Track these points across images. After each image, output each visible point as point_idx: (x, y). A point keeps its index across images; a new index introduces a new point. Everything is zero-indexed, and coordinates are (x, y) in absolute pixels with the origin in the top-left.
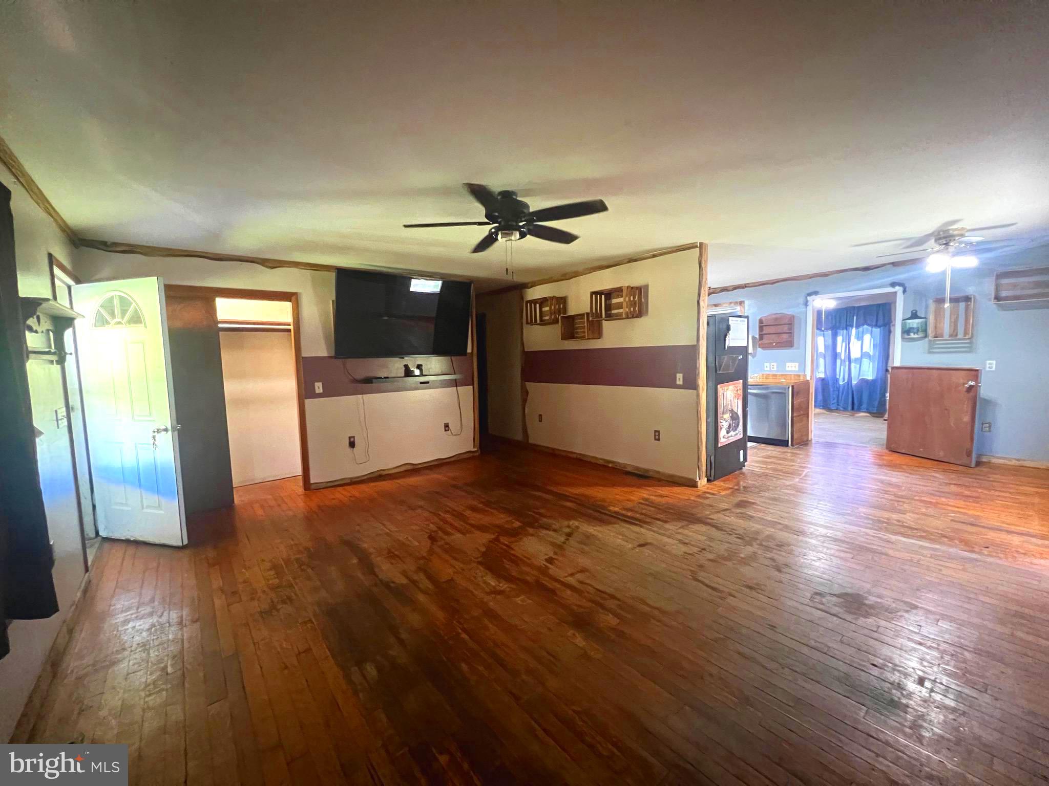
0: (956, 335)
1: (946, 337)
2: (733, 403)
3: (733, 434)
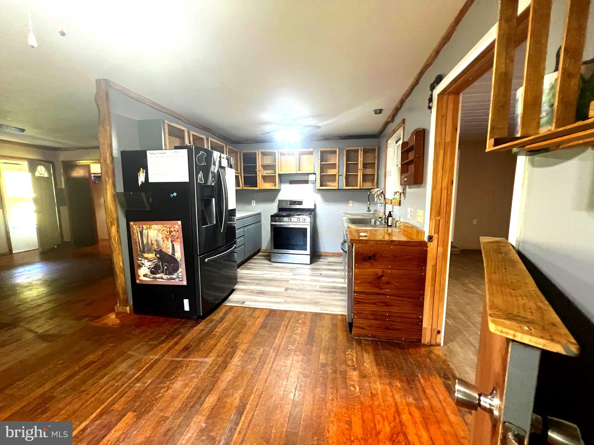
2: (163, 245)
3: (165, 277)
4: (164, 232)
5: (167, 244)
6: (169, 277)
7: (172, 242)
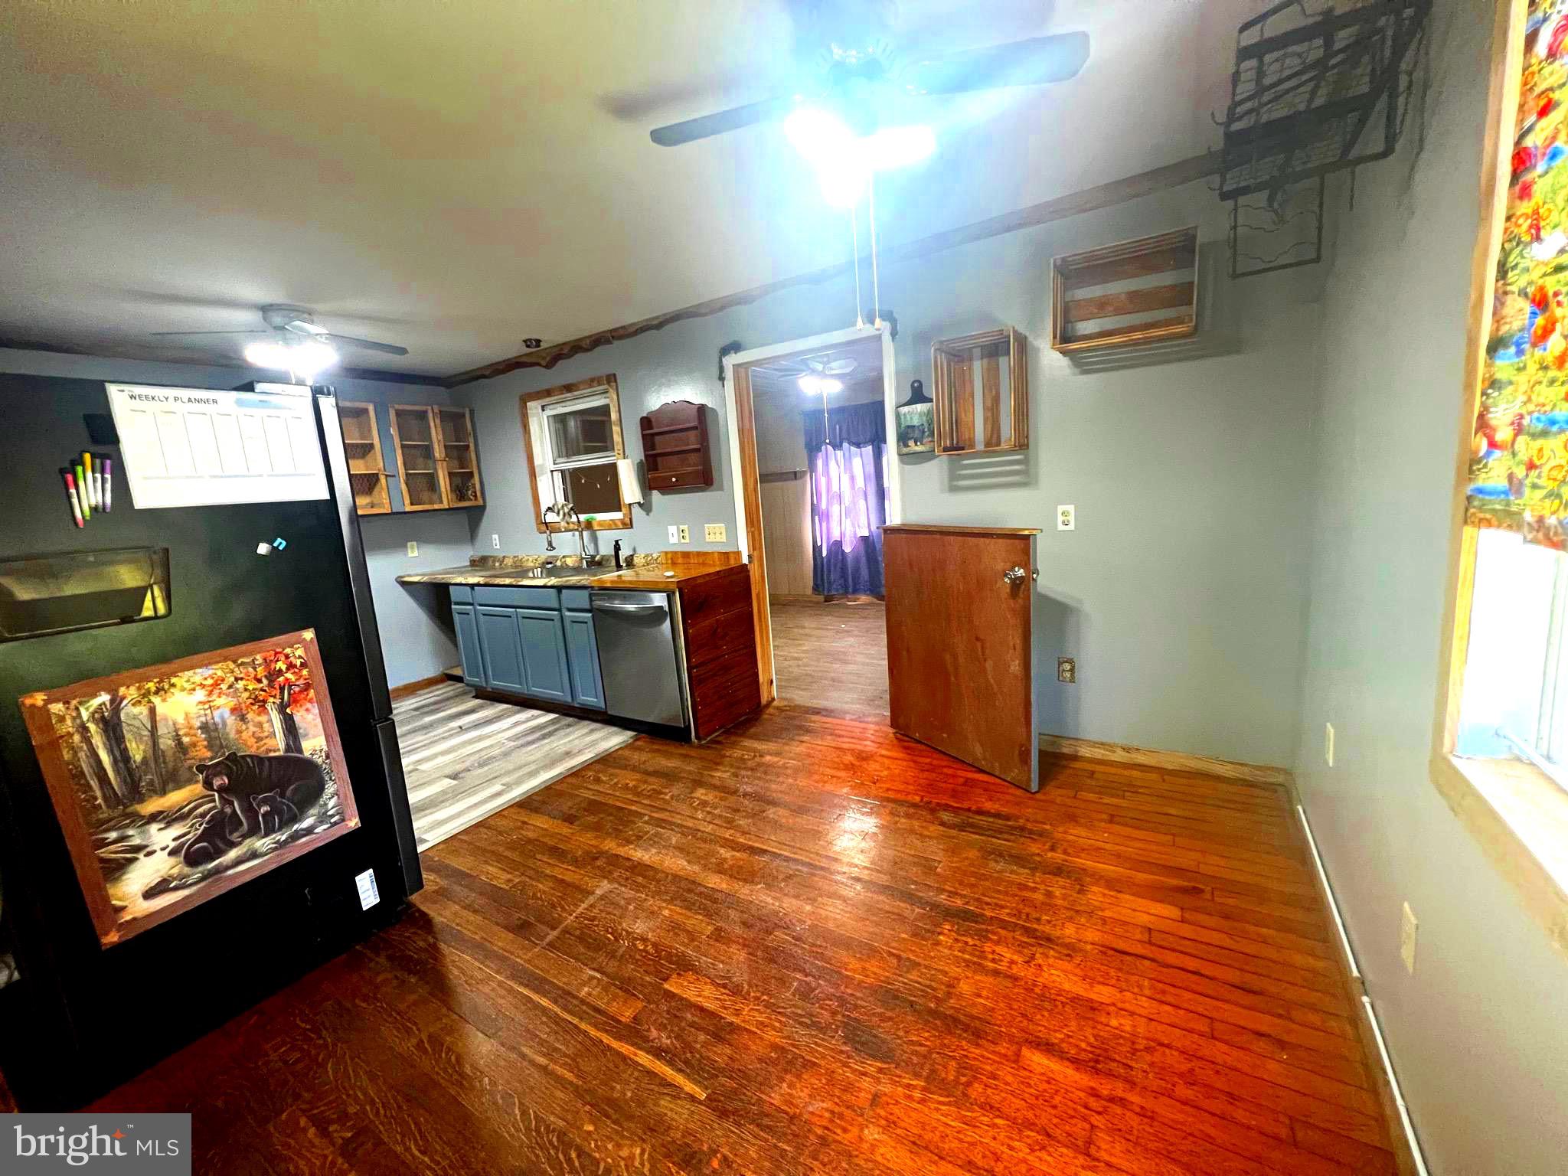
0: (998, 444)
1: (980, 446)
2: (239, 732)
3: (262, 844)
4: (240, 685)
5: (260, 725)
6: (283, 838)
7: (282, 709)
